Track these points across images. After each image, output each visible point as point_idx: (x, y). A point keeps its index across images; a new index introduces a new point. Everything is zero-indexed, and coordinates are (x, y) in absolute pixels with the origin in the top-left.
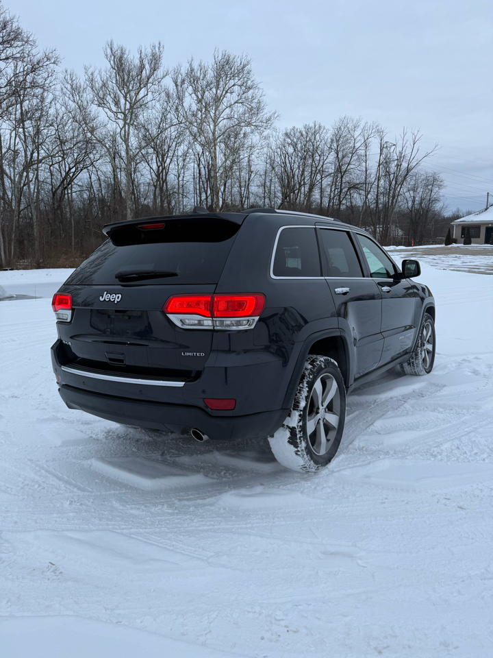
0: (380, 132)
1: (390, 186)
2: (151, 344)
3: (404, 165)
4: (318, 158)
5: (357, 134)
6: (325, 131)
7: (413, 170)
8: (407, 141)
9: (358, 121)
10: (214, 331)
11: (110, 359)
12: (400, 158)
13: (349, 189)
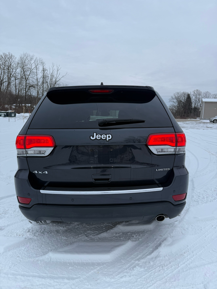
0: (43, 63)
1: (48, 87)
2: (133, 166)
3: (54, 80)
4: (11, 70)
5: (33, 62)
6: (14, 58)
7: (58, 82)
8: (54, 69)
9: (33, 56)
10: (175, 154)
11: (95, 180)
12: (52, 76)
13: (30, 87)
